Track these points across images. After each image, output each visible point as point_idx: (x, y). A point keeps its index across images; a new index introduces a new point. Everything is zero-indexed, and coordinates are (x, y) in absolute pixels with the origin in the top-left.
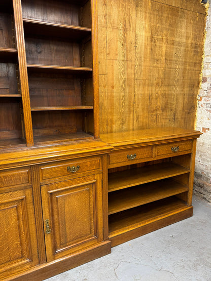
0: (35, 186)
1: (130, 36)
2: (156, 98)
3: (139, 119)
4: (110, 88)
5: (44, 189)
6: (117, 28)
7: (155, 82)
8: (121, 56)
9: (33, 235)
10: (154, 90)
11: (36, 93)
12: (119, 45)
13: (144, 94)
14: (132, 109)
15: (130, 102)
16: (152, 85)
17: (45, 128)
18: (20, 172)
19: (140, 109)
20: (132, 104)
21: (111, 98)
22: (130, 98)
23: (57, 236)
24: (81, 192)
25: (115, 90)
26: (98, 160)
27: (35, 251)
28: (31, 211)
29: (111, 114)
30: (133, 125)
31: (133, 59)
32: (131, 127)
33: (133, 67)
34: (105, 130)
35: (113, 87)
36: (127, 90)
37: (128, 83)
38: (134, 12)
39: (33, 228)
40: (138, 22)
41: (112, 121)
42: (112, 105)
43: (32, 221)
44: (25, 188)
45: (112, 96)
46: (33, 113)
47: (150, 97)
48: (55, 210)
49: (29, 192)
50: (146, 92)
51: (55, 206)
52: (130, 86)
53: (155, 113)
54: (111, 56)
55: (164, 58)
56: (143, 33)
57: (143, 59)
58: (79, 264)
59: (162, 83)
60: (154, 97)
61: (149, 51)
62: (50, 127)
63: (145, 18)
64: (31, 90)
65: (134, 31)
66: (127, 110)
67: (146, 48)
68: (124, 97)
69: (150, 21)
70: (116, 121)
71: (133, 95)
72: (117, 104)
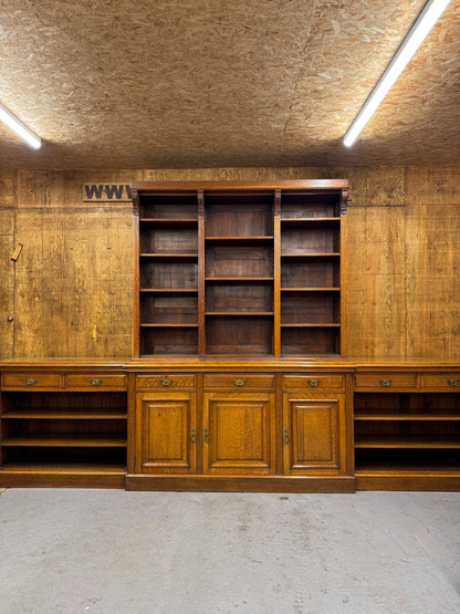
0: (278, 391)
1: (398, 247)
2: (442, 318)
3: (415, 344)
4: (371, 305)
5: (285, 396)
6: (380, 241)
7: (438, 296)
8: (385, 269)
9: (273, 442)
10: (437, 307)
11: (288, 311)
12: (383, 258)
13: (422, 312)
14: (403, 329)
15: (399, 321)
16: (434, 300)
17: (293, 345)
18: (268, 376)
19: (415, 331)
20: (402, 324)
21: (372, 316)
22: (399, 315)
23: (295, 450)
24: (321, 409)
25: (377, 307)
26: (340, 377)
27: (273, 459)
28: (273, 415)
29: (373, 334)
30: (406, 350)
31: (403, 272)
32: (402, 353)
33: (403, 281)
34: (364, 354)
35: (374, 304)
36: (395, 307)
37: (396, 298)
38: (403, 221)
39: (273, 433)
40: (408, 230)
41: (372, 343)
42: (373, 324)
43: (273, 426)
44: (270, 392)
45: (373, 314)
46: (282, 328)
47: (431, 316)
48: (295, 421)
49: (272, 396)
50: (425, 310)
51: (294, 417)
52: (398, 302)
53: (441, 336)
54: (372, 271)
55: (451, 266)
56: (417, 242)
57: (417, 270)
58: (315, 490)
59: (450, 297)
60: (437, 316)
61: (426, 260)
62: (299, 344)
63: (419, 224)
64: (282, 308)
65: (403, 240)
66: (395, 331)
67: (421, 257)
68: (391, 315)
69: (427, 226)
70: (379, 343)
71: (404, 312)
72: (380, 323)
